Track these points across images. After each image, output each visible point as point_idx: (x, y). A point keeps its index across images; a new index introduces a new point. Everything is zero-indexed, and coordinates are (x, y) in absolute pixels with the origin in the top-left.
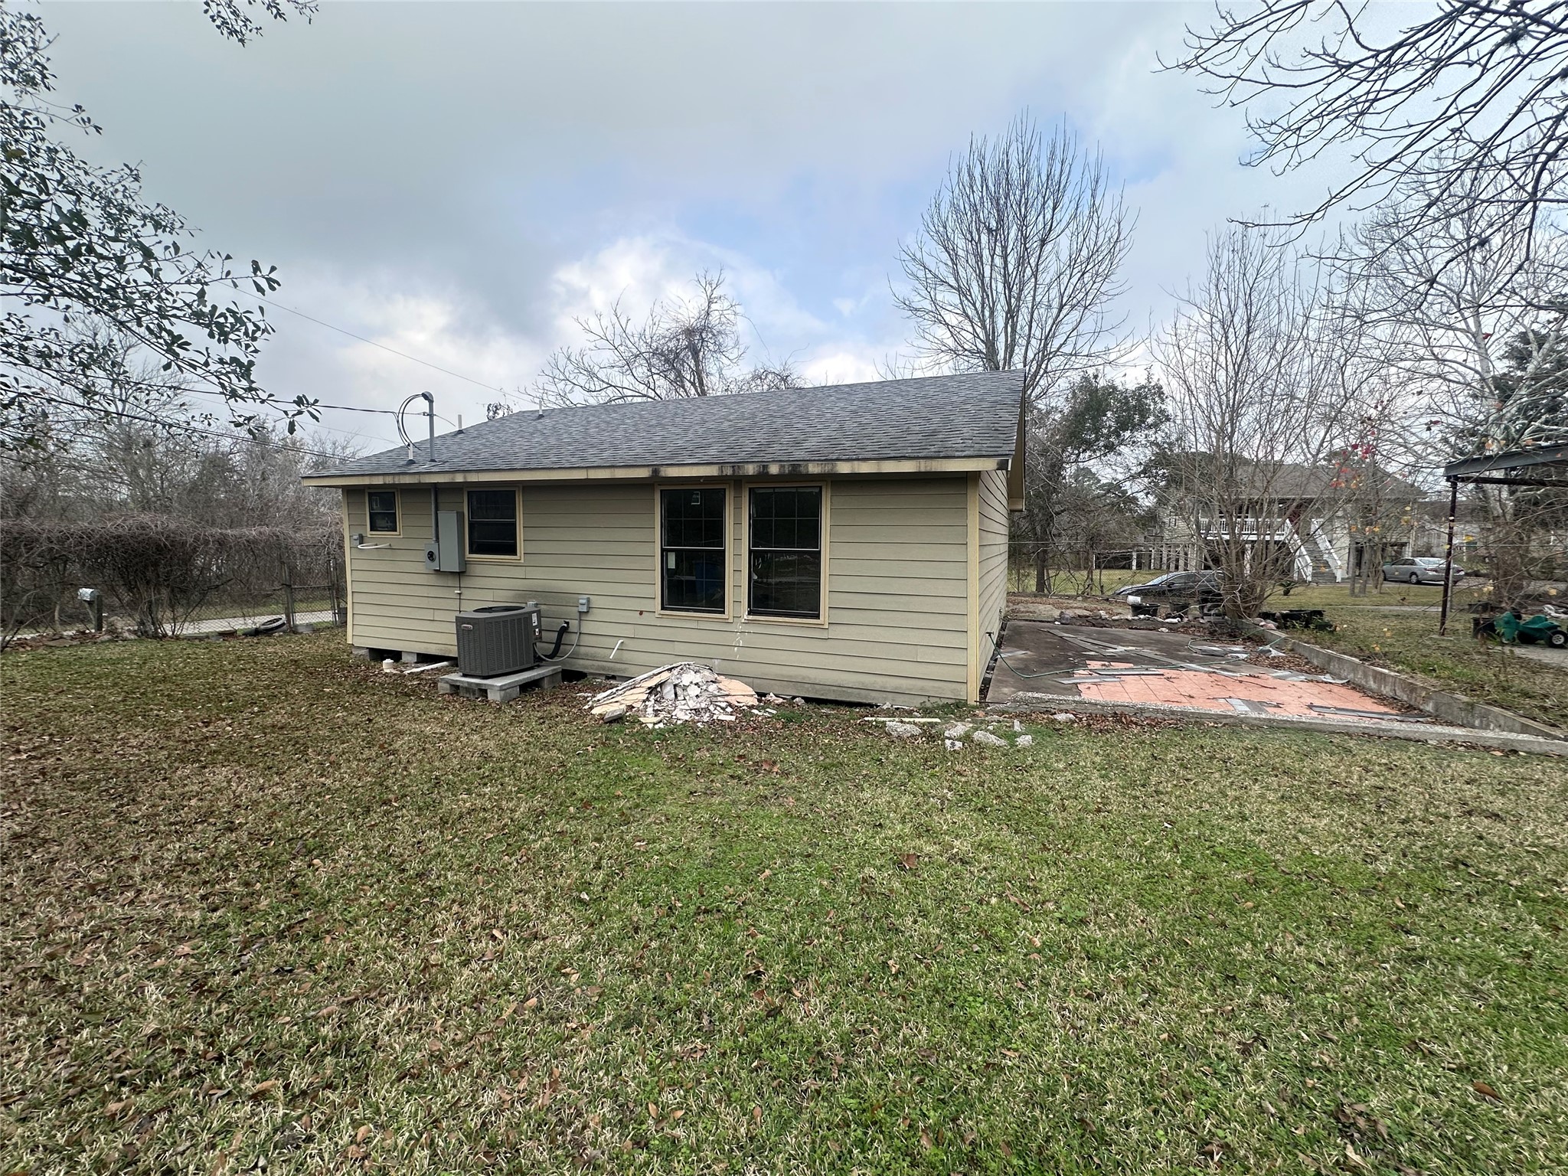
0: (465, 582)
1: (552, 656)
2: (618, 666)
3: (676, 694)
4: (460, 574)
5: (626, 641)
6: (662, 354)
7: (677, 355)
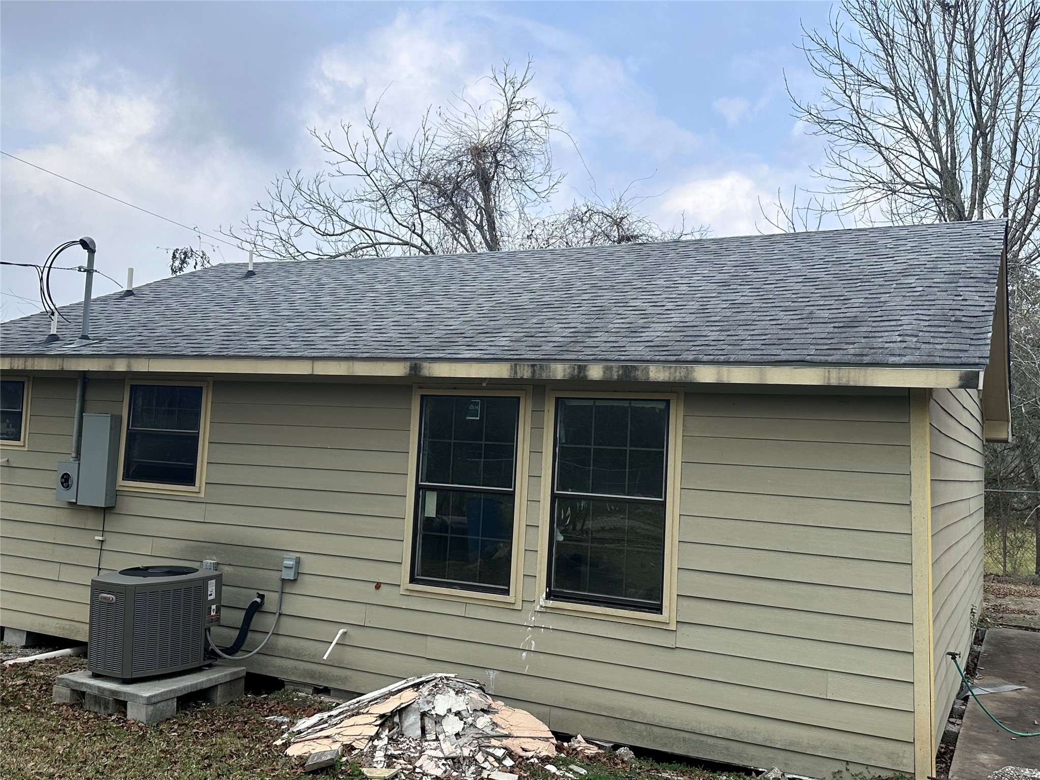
0: (113, 523)
1: (231, 651)
2: (336, 672)
3: (423, 729)
4: (106, 511)
5: (353, 632)
6: (435, 183)
7: (457, 186)
